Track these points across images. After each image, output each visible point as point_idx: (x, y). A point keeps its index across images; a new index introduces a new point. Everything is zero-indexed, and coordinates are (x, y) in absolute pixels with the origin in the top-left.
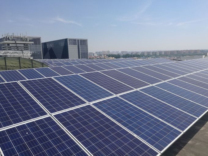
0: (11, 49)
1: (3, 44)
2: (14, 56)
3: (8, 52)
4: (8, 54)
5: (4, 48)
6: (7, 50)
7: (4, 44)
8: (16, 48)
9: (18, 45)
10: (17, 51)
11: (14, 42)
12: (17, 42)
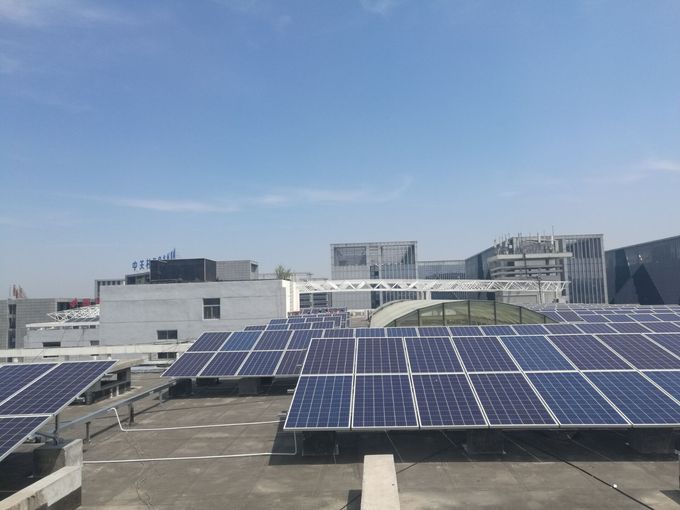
0: (513, 275)
1: (495, 262)
2: (519, 292)
3: (504, 284)
4: (505, 289)
5: (495, 272)
6: (503, 277)
7: (497, 263)
8: (524, 271)
9: (529, 264)
10: (528, 279)
11: (520, 256)
12: (527, 256)
